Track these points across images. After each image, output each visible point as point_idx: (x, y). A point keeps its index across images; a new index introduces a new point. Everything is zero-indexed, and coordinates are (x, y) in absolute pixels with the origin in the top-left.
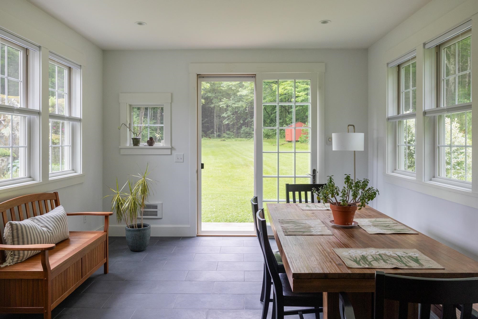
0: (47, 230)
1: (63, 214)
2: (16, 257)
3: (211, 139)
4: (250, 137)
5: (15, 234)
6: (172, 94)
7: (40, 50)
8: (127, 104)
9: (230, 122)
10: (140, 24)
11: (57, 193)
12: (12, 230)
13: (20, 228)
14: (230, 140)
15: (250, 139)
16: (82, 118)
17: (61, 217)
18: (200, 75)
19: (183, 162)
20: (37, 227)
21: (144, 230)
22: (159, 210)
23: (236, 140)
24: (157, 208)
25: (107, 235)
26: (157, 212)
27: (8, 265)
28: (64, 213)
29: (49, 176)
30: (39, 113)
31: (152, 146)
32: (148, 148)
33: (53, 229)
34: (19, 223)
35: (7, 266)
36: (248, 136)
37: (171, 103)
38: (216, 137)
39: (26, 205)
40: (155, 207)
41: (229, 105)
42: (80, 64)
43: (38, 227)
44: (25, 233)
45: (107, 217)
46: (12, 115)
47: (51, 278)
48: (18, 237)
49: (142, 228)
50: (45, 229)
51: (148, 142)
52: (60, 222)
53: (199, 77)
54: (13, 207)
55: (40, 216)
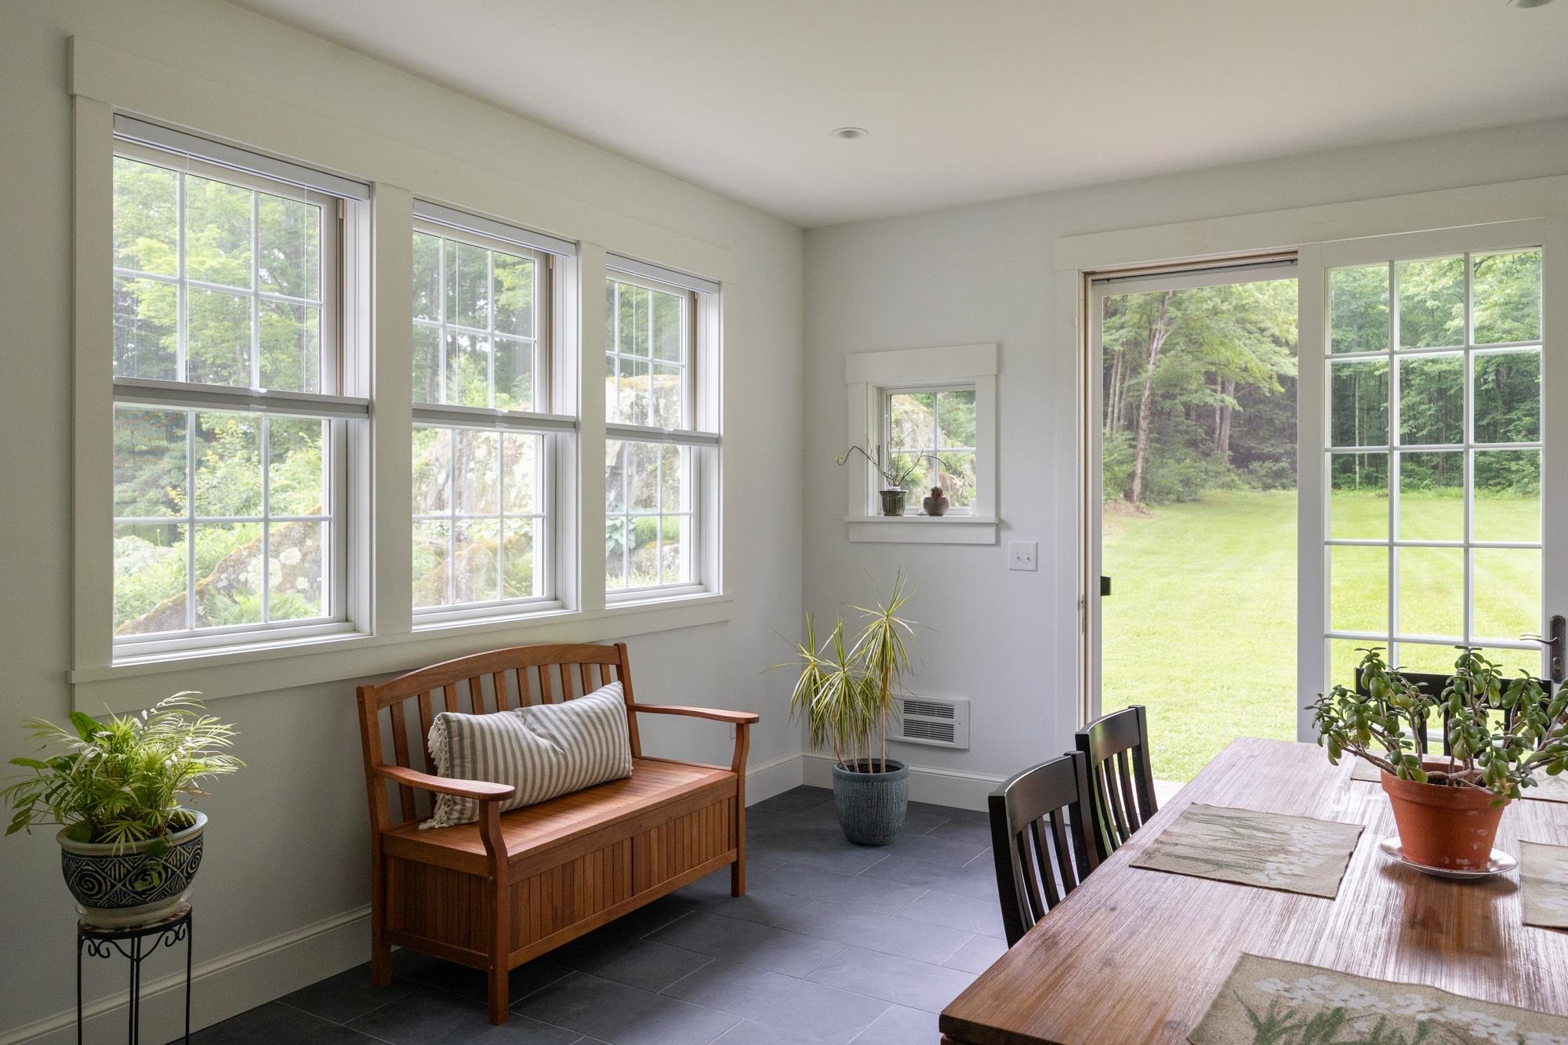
0: (552, 746)
1: (612, 707)
2: (458, 807)
3: (1341, 491)
4: (1503, 482)
5: (456, 747)
6: (1000, 347)
7: (577, 253)
8: (870, 386)
9: (1415, 430)
10: (849, 134)
11: (625, 645)
12: (450, 736)
13: (467, 733)
14: (1416, 493)
15: (1503, 492)
16: (722, 434)
17: (604, 713)
18: (1094, 273)
19: (1036, 570)
20: (521, 736)
21: (884, 780)
22: (958, 721)
23: (1441, 496)
24: (951, 717)
25: (738, 780)
26: (951, 727)
27: (437, 827)
28: (616, 702)
29: (607, 599)
30: (575, 424)
31: (940, 515)
32: (927, 521)
33: (569, 744)
34: (468, 720)
35: (432, 828)
36: (1495, 478)
37: (997, 376)
38: (1360, 484)
39: (520, 672)
40: (947, 711)
41: (1413, 368)
42: (716, 279)
43: (524, 735)
44: (479, 747)
45: (742, 726)
46: (502, 433)
47: (503, 880)
48: (462, 757)
49: (884, 773)
50: (544, 743)
51: (927, 502)
52: (596, 729)
53: (1093, 281)
54: (479, 677)
55: (543, 707)
